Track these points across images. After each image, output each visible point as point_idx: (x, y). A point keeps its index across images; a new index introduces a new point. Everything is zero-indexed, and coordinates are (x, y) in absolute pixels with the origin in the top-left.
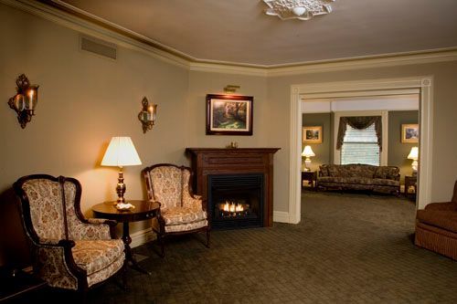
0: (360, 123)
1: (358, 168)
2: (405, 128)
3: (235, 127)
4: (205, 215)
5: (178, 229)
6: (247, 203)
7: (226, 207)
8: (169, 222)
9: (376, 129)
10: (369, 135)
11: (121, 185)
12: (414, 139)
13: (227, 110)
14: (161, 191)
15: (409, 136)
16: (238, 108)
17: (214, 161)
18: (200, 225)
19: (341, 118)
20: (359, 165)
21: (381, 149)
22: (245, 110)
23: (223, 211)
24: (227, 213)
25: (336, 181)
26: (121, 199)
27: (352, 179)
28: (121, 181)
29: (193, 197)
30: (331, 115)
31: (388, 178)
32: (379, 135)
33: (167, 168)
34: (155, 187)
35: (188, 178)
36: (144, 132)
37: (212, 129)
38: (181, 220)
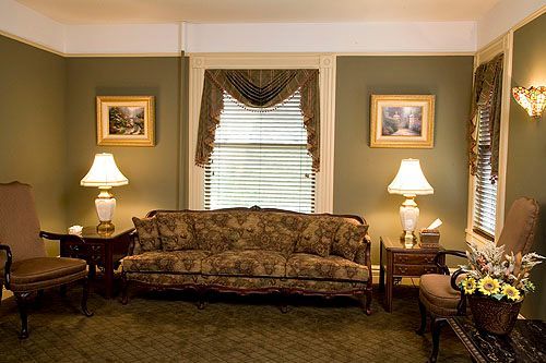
0: (259, 89)
1: (252, 222)
2: (382, 104)
9: (303, 107)
10: (283, 124)
12: (403, 136)
15: (390, 128)
19: (209, 74)
20: (256, 209)
21: (316, 163)
25: (179, 266)
27: (232, 257)
30: (181, 63)
31: (336, 252)
32: (312, 123)
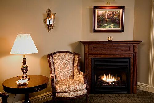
3: (112, 27)
4: (84, 86)
5: (64, 95)
6: (119, 76)
7: (105, 79)
8: (58, 90)
11: (24, 66)
13: (107, 16)
14: (59, 69)
16: (114, 14)
17: (96, 49)
18: (80, 93)
22: (119, 16)
23: (102, 81)
24: (105, 82)
26: (25, 75)
28: (25, 64)
29: (79, 73)
33: (64, 54)
34: (56, 66)
35: (77, 60)
36: (49, 31)
37: (96, 29)
38: (66, 90)
